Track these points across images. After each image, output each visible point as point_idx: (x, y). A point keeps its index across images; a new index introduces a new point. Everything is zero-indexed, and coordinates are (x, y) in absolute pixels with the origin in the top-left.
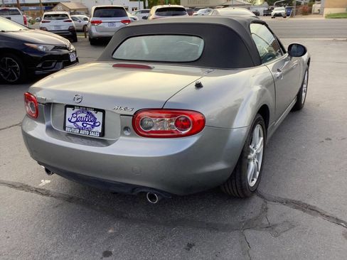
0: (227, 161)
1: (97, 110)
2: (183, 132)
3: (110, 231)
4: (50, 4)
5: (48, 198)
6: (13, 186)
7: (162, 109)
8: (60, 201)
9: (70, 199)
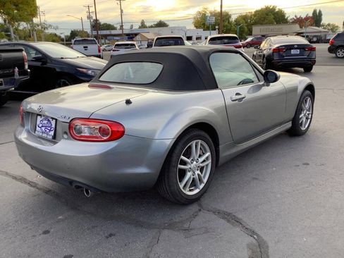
0: (149, 166)
1: (53, 118)
2: (105, 138)
3: (60, 217)
4: (132, 34)
5: (33, 189)
6: (15, 178)
7: (89, 118)
8: (40, 192)
9: (48, 192)
